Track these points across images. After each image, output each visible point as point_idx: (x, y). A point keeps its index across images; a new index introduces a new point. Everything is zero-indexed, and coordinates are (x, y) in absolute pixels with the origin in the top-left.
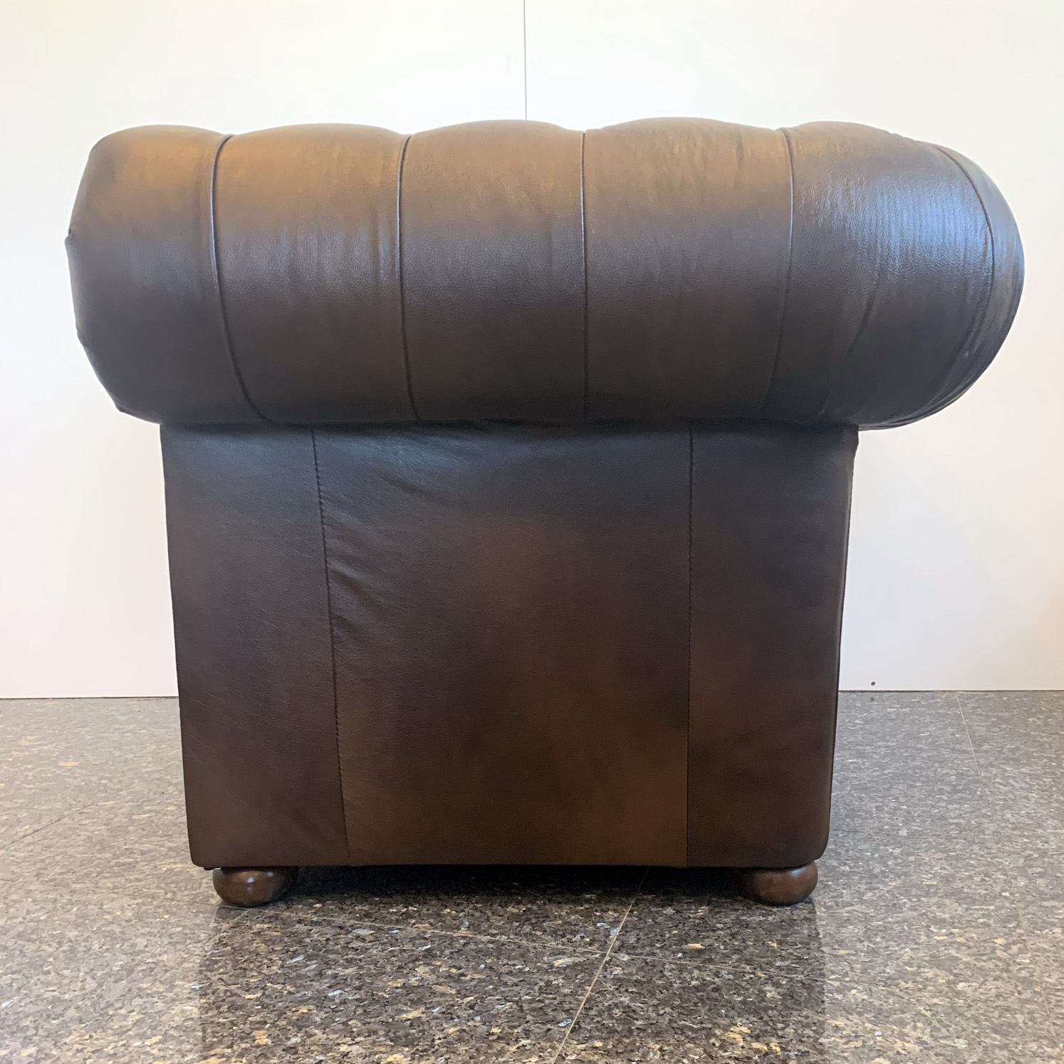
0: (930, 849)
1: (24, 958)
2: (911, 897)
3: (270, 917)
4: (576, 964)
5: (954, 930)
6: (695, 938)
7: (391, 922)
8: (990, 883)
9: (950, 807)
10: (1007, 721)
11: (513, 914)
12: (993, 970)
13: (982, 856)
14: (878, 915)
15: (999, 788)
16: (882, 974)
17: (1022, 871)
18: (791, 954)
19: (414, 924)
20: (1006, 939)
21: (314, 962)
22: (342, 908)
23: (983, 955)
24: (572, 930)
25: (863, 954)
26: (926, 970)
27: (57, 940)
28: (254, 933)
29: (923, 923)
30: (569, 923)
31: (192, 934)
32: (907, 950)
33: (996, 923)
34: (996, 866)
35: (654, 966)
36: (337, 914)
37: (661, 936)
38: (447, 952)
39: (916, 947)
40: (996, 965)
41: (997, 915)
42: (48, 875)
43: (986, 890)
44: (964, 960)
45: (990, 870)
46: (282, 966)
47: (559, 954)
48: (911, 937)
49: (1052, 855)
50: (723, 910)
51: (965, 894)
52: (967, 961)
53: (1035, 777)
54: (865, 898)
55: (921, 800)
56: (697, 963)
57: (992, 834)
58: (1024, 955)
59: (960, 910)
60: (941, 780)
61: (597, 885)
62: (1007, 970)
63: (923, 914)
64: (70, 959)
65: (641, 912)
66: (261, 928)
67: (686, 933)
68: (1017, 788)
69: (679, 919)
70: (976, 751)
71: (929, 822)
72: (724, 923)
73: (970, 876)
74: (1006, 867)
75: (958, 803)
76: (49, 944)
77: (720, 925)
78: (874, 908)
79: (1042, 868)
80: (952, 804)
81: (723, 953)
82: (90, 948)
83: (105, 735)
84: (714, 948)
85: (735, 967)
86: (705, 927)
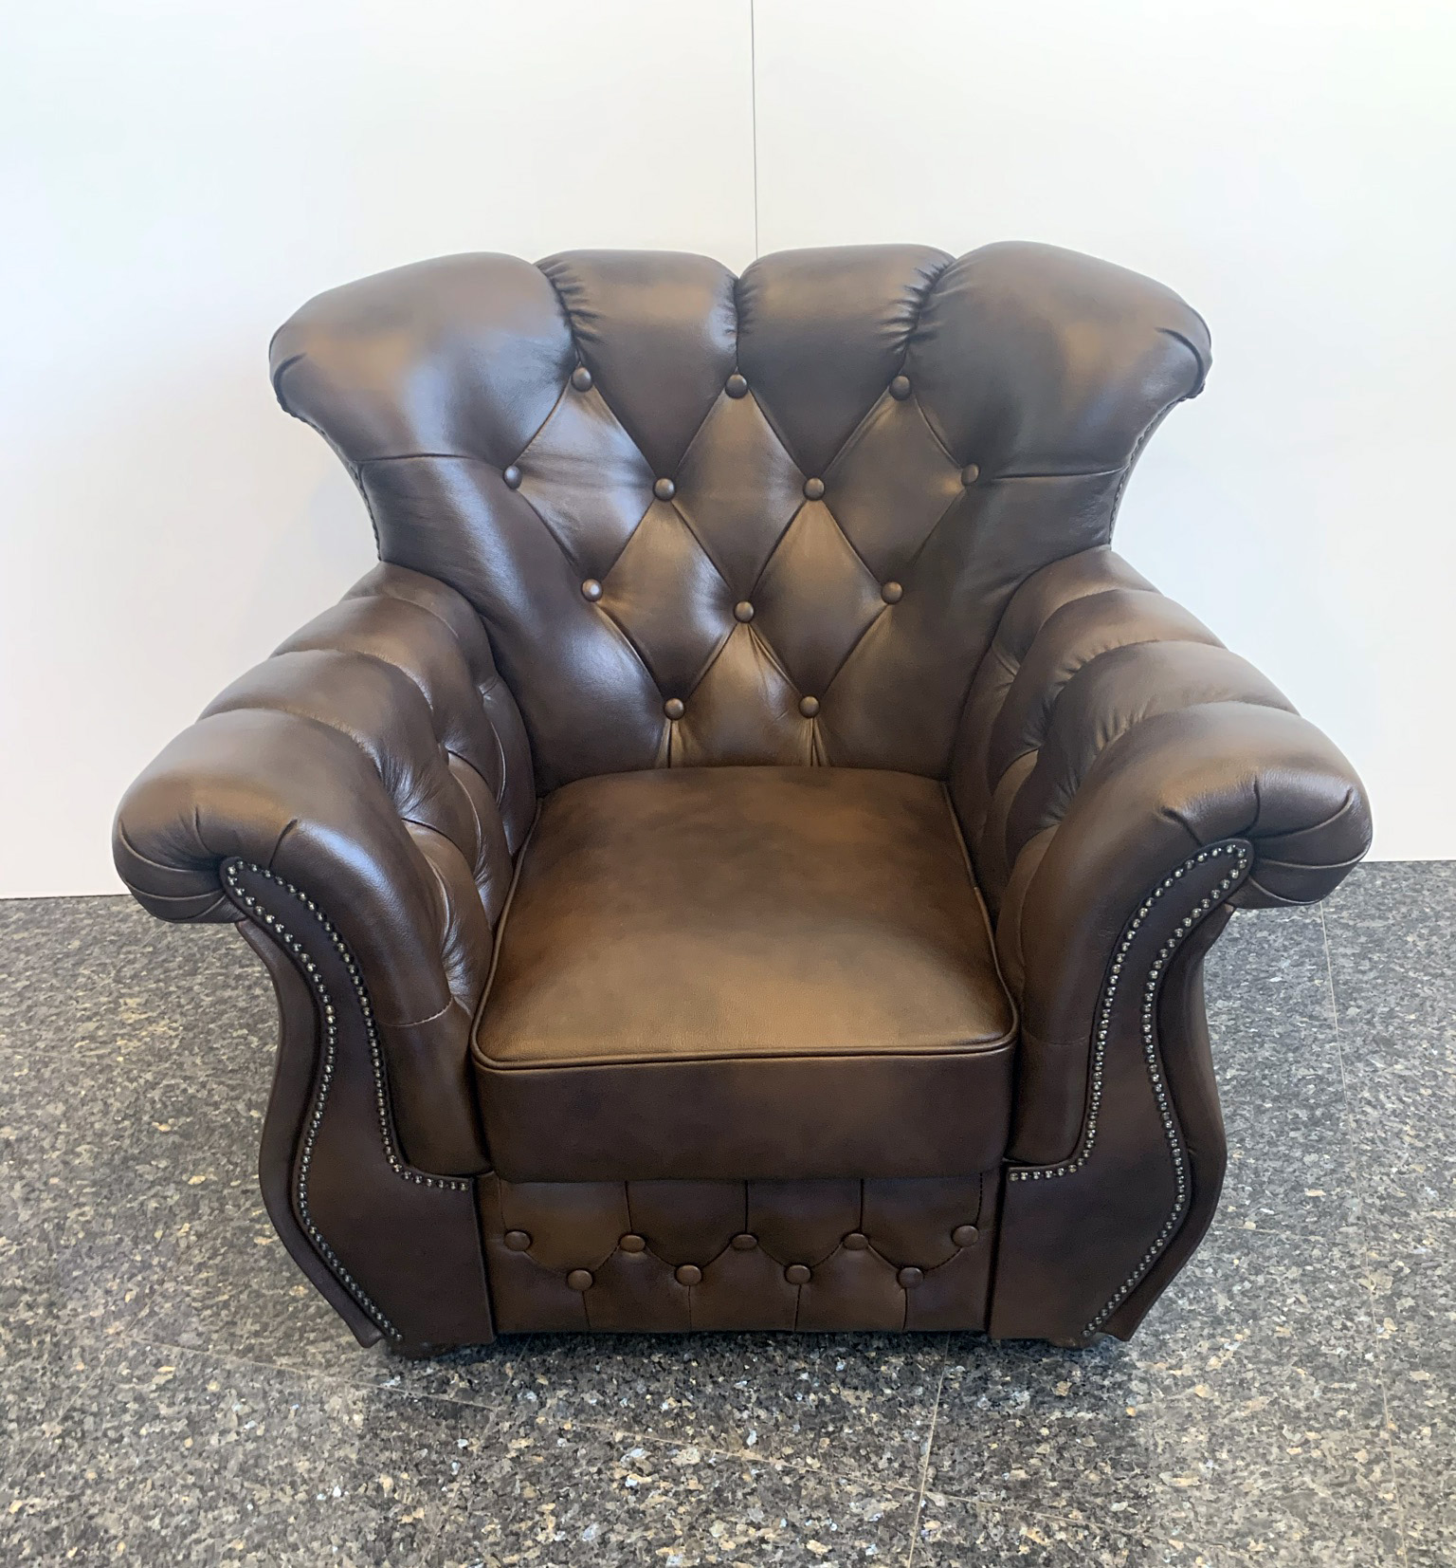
0: (1282, 1258)
1: (261, 1517)
2: (1261, 1366)
3: (524, 1423)
4: (889, 1516)
5: (1312, 1435)
6: (1018, 1456)
7: (664, 1433)
8: (1351, 1333)
9: (1309, 1159)
10: (1379, 943)
11: (805, 1414)
12: (1352, 1515)
13: (1343, 1273)
14: (1224, 1404)
15: (1364, 1113)
16: (1230, 1526)
17: (1389, 1301)
18: (1127, 1487)
19: (693, 1437)
20: (1369, 1452)
21: (593, 1516)
22: (604, 1405)
23: (1341, 1485)
24: (876, 1446)
25: (1207, 1486)
26: (1277, 1516)
27: (289, 1479)
28: (512, 1459)
29: (1275, 1422)
30: (869, 1431)
31: (443, 1462)
32: (1257, 1475)
33: (1357, 1421)
34: (1359, 1295)
35: (975, 1516)
36: (600, 1417)
37: (980, 1455)
38: (739, 1495)
39: (1266, 1469)
40: (1356, 1506)
41: (1359, 1402)
42: (242, 1336)
43: (1347, 1347)
44: (1321, 1495)
45: (1353, 1306)
46: (558, 1528)
47: (867, 1496)
48: (1261, 1451)
49: (1426, 1269)
50: (1046, 1399)
51: (1322, 1359)
52: (1323, 1498)
53: (1411, 1085)
54: (1208, 1369)
55: (1271, 1143)
56: (1023, 1509)
57: (1356, 1224)
58: (1387, 1485)
59: (1317, 1393)
60: (1297, 1095)
61: (896, 1349)
62: (1368, 1517)
63: (1274, 1402)
64: (314, 1520)
65: (952, 1406)
66: (519, 1450)
67: (1007, 1449)
68: (1388, 1113)
69: (997, 1420)
70: (1340, 1021)
71: (1282, 1196)
72: (1050, 1427)
73: (1329, 1319)
74: (1372, 1298)
75: (1318, 1151)
76: (282, 1489)
77: (1045, 1432)
78: (1219, 1391)
79: (1413, 1298)
80: (1310, 1153)
81: (1052, 1489)
82: (331, 1496)
83: (228, 993)
84: (1041, 1478)
85: (1066, 1516)
86: (1028, 1435)
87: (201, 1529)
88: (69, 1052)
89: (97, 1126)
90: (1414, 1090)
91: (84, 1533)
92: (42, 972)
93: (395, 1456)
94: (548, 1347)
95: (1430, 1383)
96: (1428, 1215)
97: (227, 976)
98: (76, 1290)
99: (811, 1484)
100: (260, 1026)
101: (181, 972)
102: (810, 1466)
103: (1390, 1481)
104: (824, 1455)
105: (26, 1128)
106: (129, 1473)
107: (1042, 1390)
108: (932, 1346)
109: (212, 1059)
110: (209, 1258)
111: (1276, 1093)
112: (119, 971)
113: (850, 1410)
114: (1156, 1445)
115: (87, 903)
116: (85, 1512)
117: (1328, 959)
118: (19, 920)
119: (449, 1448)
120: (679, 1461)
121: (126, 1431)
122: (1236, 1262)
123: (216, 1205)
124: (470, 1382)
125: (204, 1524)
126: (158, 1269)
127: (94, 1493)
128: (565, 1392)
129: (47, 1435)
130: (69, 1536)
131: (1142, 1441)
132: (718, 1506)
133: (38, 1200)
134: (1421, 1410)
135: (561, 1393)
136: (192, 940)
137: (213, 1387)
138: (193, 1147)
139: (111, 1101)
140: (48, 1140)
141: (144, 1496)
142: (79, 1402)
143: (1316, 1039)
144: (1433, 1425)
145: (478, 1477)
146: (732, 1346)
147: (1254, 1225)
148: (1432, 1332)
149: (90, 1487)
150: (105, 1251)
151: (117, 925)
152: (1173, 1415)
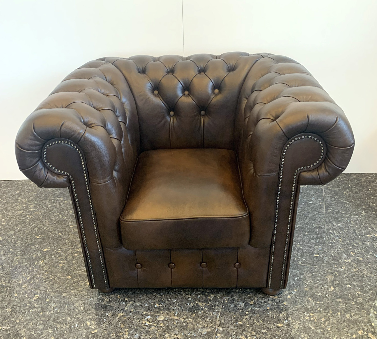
0: (307, 271)
1: (58, 332)
2: (300, 297)
3: (122, 310)
4: (208, 333)
5: (311, 314)
6: (240, 319)
7: (155, 312)
8: (323, 289)
9: (315, 247)
10: (337, 194)
11: (189, 308)
12: (320, 334)
13: (322, 275)
14: (291, 306)
15: (330, 236)
16: (290, 336)
17: (333, 282)
18: (266, 326)
19: (162, 313)
20: (325, 318)
21: (137, 332)
22: (141, 306)
23: (318, 326)
24: (206, 316)
25: (285, 326)
26: (302, 334)
27: (65, 322)
28: (119, 318)
29: (303, 311)
30: (205, 312)
31: (102, 319)
32: (298, 324)
33: (323, 311)
34: (325, 280)
35: (229, 333)
36: (140, 308)
37: (231, 318)
38: (173, 327)
39: (300, 322)
40: (321, 331)
41: (323, 306)
42: (55, 288)
43: (322, 293)
44: (313, 329)
45: (324, 283)
46: (129, 335)
47: (203, 328)
48: (299, 318)
49: (342, 274)
50: (248, 305)
51: (315, 296)
52: (313, 330)
53: (342, 229)
54: (288, 298)
55: (307, 243)
56: (241, 331)
57: (326, 263)
58: (329, 326)
59: (313, 304)
60: (314, 231)
61: (212, 293)
62: (324, 334)
63: (303, 306)
64: (71, 332)
65: (225, 306)
66: (120, 316)
67: (238, 317)
68: (336, 236)
69: (236, 310)
70: (326, 213)
71: (308, 256)
72: (248, 312)
73: (318, 286)
74: (328, 281)
75: (318, 245)
76: (63, 325)
77: (247, 313)
78: (290, 303)
79: (339, 281)
80: (316, 246)
81: (248, 326)
82: (75, 327)
83: (54, 204)
84: (245, 324)
85: (251, 333)
86: (243, 314)
87: (44, 334)
88: (16, 218)
89: (22, 237)
90: (343, 230)
91: (16, 335)
92: (9, 199)
93: (91, 317)
94: (128, 291)
95: (341, 302)
96: (344, 261)
97: (54, 200)
98: (16, 277)
99: (190, 325)
100: (62, 212)
101: (43, 199)
102: (190, 321)
103: (330, 326)
104: (194, 318)
105: (5, 237)
106: (27, 321)
107: (247, 303)
108: (221, 292)
109: (50, 221)
110: (48, 269)
111: (309, 231)
112: (28, 199)
113: (200, 307)
114: (274, 316)
115: (21, 182)
116: (16, 330)
117: (324, 198)
118: (4, 186)
119: (104, 315)
120: (158, 319)
121: (27, 310)
122: (296, 272)
123: (50, 256)
124: (109, 299)
125: (44, 333)
126: (35, 272)
127: (18, 325)
128: (132, 302)
129: (8, 311)
130: (12, 336)
131: (270, 315)
132: (167, 330)
133: (7, 255)
134: (338, 309)
135: (131, 303)
136: (46, 191)
137: (48, 300)
138: (45, 242)
139: (25, 230)
140: (10, 240)
141: (30, 326)
142: (16, 303)
143: (319, 217)
144: (341, 312)
145: (110, 322)
146: (173, 292)
147: (301, 263)
148: (343, 290)
149: (17, 324)
150: (23, 267)
151: (28, 187)
152: (278, 309)
